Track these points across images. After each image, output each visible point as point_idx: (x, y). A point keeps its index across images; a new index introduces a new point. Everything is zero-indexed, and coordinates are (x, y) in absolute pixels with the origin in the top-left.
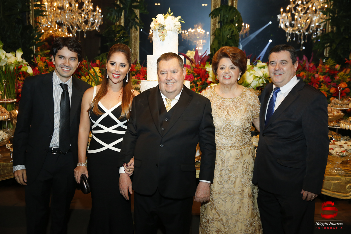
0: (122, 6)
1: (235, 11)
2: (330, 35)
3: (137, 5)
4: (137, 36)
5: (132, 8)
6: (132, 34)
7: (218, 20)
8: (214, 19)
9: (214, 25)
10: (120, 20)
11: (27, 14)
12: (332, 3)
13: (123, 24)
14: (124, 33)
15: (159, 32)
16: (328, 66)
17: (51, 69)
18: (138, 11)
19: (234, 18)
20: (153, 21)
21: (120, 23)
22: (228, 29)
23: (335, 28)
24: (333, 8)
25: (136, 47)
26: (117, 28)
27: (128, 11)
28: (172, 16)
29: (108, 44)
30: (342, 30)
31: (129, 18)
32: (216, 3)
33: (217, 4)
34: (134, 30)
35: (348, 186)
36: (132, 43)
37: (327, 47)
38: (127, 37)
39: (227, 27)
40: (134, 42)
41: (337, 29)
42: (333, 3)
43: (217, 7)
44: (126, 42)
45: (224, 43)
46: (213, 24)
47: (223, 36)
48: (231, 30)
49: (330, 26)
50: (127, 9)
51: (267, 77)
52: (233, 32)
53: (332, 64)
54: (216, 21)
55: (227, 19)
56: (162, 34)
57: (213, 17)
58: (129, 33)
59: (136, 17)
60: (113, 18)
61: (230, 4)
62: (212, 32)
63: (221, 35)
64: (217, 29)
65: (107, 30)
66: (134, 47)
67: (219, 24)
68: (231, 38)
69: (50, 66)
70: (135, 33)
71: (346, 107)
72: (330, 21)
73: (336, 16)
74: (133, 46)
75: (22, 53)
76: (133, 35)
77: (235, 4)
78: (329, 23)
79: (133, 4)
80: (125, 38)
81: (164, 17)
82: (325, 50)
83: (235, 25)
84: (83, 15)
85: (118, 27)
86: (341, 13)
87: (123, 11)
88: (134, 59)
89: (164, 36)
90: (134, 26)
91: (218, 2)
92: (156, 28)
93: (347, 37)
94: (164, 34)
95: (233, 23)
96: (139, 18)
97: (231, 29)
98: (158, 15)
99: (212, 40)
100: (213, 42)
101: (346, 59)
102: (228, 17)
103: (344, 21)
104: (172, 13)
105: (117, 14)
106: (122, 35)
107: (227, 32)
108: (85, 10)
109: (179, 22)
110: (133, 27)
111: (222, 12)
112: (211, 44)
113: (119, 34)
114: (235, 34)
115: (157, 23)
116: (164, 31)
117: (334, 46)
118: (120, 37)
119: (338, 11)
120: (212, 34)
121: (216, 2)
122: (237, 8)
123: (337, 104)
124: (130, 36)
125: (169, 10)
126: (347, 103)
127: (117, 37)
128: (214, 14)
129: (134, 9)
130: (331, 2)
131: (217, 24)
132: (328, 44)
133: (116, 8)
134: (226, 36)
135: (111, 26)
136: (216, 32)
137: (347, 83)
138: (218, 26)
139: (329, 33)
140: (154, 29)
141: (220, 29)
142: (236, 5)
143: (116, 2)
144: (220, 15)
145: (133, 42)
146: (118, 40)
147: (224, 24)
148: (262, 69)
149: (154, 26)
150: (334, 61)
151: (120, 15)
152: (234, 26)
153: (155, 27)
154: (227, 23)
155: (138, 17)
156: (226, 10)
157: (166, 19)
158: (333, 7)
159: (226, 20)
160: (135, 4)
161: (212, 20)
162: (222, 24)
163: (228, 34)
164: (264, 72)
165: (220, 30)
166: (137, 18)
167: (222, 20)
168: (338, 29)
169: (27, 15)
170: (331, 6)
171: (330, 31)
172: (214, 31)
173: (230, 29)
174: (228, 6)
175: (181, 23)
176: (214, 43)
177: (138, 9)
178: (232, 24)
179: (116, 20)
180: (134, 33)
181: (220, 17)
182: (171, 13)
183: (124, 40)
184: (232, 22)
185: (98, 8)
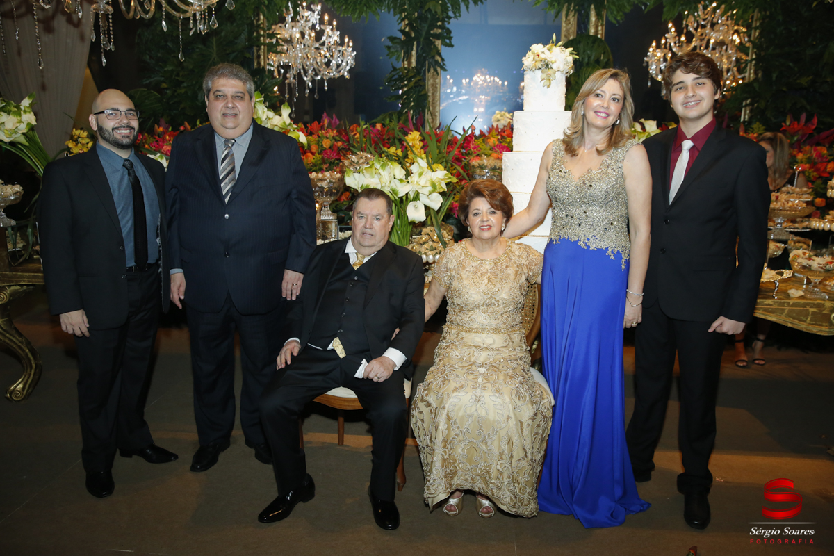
0: (413, 35)
1: (600, 43)
2: (756, 85)
3: (440, 33)
4: (438, 83)
5: (431, 38)
6: (428, 80)
10: (411, 58)
11: (255, 48)
12: (757, 34)
13: (414, 63)
14: (420, 80)
15: (541, 73)
16: (755, 135)
18: (439, 43)
21: (410, 63)
23: (760, 75)
25: (435, 103)
27: (422, 43)
28: (559, 47)
30: (774, 76)
31: (424, 55)
32: (569, 31)
33: (571, 32)
34: (433, 75)
36: (429, 96)
37: (746, 105)
40: (433, 94)
43: (571, 38)
49: (752, 71)
50: (422, 40)
53: (760, 132)
55: (589, 57)
58: (423, 80)
61: (592, 31)
66: (433, 103)
70: (433, 79)
71: (806, 198)
72: (754, 62)
73: (763, 54)
74: (431, 101)
75: (289, 111)
76: (431, 81)
77: (600, 32)
79: (432, 32)
81: (547, 48)
82: (743, 110)
84: (322, 52)
86: (772, 48)
87: (415, 43)
88: (432, 122)
90: (433, 68)
91: (573, 30)
92: (537, 67)
93: (785, 89)
101: (783, 124)
104: (559, 43)
105: (405, 48)
108: (326, 44)
109: (571, 57)
110: (432, 70)
111: (582, 46)
113: (412, 81)
115: (539, 58)
116: (550, 72)
121: (570, 28)
122: (603, 39)
123: (793, 193)
124: (425, 84)
129: (433, 40)
132: (748, 101)
133: (403, 38)
139: (753, 81)
140: (530, 68)
142: (602, 34)
145: (430, 94)
149: (533, 62)
150: (764, 127)
151: (410, 50)
153: (535, 64)
154: (588, 64)
156: (587, 43)
157: (550, 52)
159: (586, 60)
160: (435, 31)
168: (767, 73)
169: (255, 51)
171: (751, 79)
174: (589, 35)
175: (573, 58)
177: (441, 40)
182: (557, 42)
185: (346, 40)
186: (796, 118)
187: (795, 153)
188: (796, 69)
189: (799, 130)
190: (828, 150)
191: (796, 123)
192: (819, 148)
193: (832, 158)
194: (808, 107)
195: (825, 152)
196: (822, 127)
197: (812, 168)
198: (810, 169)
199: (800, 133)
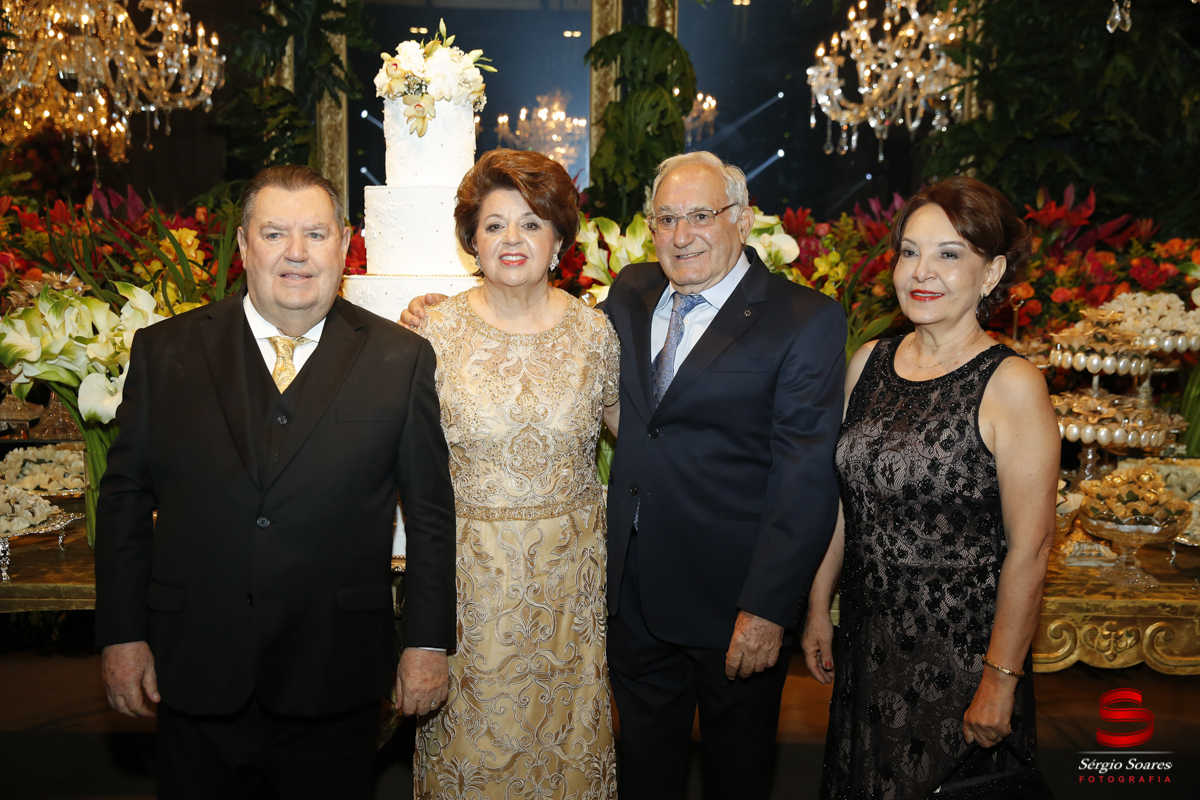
0: (285, 23)
1: (669, 43)
2: (977, 128)
3: (338, 19)
4: (341, 124)
5: (322, 31)
6: (321, 117)
7: (613, 75)
8: (602, 72)
9: (603, 90)
10: (281, 71)
12: (979, 27)
13: (289, 85)
14: (294, 115)
15: (405, 103)
17: (30, 237)
18: (340, 40)
19: (669, 67)
20: (385, 65)
21: (279, 79)
22: (647, 106)
23: (990, 108)
24: (982, 42)
25: (336, 165)
26: (270, 98)
27: (305, 39)
28: (451, 46)
29: (238, 151)
30: (1012, 111)
31: (311, 64)
32: (606, 19)
33: (609, 20)
34: (330, 107)
35: (1052, 626)
36: (321, 149)
37: (967, 166)
38: (306, 127)
39: (646, 99)
40: (331, 146)
41: (997, 110)
42: (984, 27)
43: (612, 31)
44: (302, 146)
45: (637, 150)
46: (599, 88)
47: (631, 128)
48: (660, 109)
49: (974, 101)
50: (305, 33)
51: (782, 263)
52: (663, 114)
54: (608, 78)
55: (645, 70)
56: (418, 112)
57: (599, 65)
58: (312, 115)
59: (336, 59)
60: (253, 61)
61: (653, 21)
62: (594, 114)
63: (626, 122)
64: (611, 103)
65: (233, 104)
66: (331, 165)
67: (619, 87)
68: (658, 136)
69: (27, 229)
70: (331, 114)
73: (993, 66)
74: (326, 159)
76: (326, 122)
77: (669, 22)
78: (972, 90)
79: (324, 17)
80: (296, 131)
81: (423, 51)
83: (671, 93)
85: (271, 94)
86: (1009, 57)
87: (291, 39)
89: (424, 118)
90: (329, 90)
91: (614, 16)
92: (396, 91)
93: (1029, 136)
94: (423, 112)
95: (664, 87)
96: (344, 63)
97: (657, 104)
98: (401, 45)
99: (595, 142)
100: (600, 147)
101: (1028, 207)
102: (649, 63)
103: (1019, 86)
104: (452, 38)
105: (268, 49)
106: (287, 122)
107: (646, 114)
109: (478, 70)
110: (326, 94)
111: (628, 49)
112: (593, 154)
113: (276, 116)
114: (670, 122)
115: (398, 72)
116: (424, 102)
117: (990, 164)
118: (282, 130)
119: (999, 52)
120: (593, 121)
121: (608, 14)
122: (676, 36)
124: (315, 125)
125: (442, 27)
126: (1040, 351)
127: (269, 127)
128: (601, 55)
129: (327, 33)
130: (976, 24)
131: (611, 89)
132: (971, 160)
133: (264, 28)
134: (641, 127)
135: (247, 90)
136: (610, 114)
137: (1032, 284)
138: (614, 94)
139: (972, 123)
140: (388, 93)
141: (621, 106)
142: (673, 26)
143: (263, 6)
144: (622, 59)
145: (326, 147)
146: (273, 137)
147: (634, 88)
148: (765, 236)
149: (388, 81)
151: (278, 54)
152: (667, 96)
153: (390, 85)
154: (643, 83)
155: (341, 62)
156: (642, 42)
157: (430, 59)
158: (984, 38)
159: (640, 75)
160: (331, 15)
161: (595, 74)
162: (629, 89)
163: (648, 121)
164: (770, 245)
165: (623, 108)
166: (339, 64)
167: (627, 75)
168: (1001, 109)
170: (976, 36)
171: (974, 116)
172: (601, 110)
173: (654, 104)
174: (646, 27)
175: (483, 72)
176: (601, 151)
177: (342, 34)
178: (660, 88)
179: (265, 68)
180: (329, 117)
181: (622, 64)
182: (448, 36)
183: (292, 137)
184: (661, 80)
185: (201, 32)
186: (1057, 196)
187: (1051, 265)
188: (1055, 97)
189: (1059, 220)
190: (1117, 260)
191: (1053, 204)
192: (1100, 254)
193: (1122, 275)
194: (1080, 171)
195: (1113, 262)
196: (1107, 212)
197: (1084, 296)
198: (1077, 296)
199: (1064, 224)
